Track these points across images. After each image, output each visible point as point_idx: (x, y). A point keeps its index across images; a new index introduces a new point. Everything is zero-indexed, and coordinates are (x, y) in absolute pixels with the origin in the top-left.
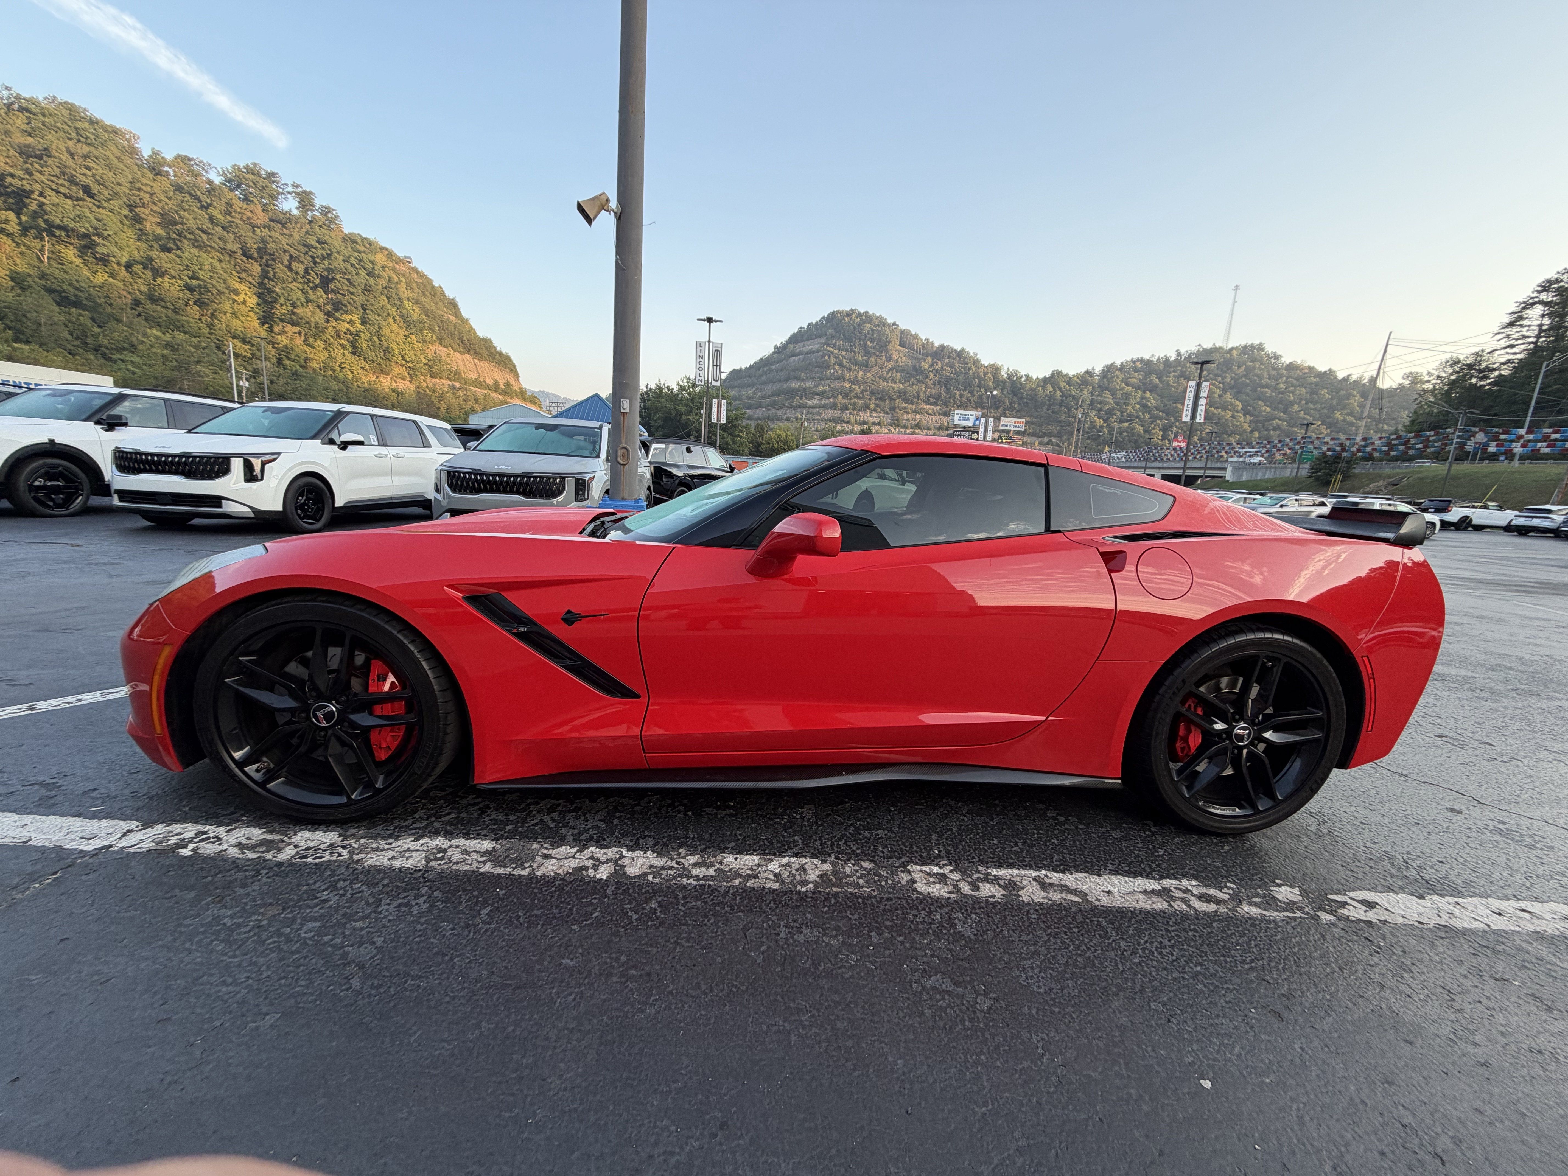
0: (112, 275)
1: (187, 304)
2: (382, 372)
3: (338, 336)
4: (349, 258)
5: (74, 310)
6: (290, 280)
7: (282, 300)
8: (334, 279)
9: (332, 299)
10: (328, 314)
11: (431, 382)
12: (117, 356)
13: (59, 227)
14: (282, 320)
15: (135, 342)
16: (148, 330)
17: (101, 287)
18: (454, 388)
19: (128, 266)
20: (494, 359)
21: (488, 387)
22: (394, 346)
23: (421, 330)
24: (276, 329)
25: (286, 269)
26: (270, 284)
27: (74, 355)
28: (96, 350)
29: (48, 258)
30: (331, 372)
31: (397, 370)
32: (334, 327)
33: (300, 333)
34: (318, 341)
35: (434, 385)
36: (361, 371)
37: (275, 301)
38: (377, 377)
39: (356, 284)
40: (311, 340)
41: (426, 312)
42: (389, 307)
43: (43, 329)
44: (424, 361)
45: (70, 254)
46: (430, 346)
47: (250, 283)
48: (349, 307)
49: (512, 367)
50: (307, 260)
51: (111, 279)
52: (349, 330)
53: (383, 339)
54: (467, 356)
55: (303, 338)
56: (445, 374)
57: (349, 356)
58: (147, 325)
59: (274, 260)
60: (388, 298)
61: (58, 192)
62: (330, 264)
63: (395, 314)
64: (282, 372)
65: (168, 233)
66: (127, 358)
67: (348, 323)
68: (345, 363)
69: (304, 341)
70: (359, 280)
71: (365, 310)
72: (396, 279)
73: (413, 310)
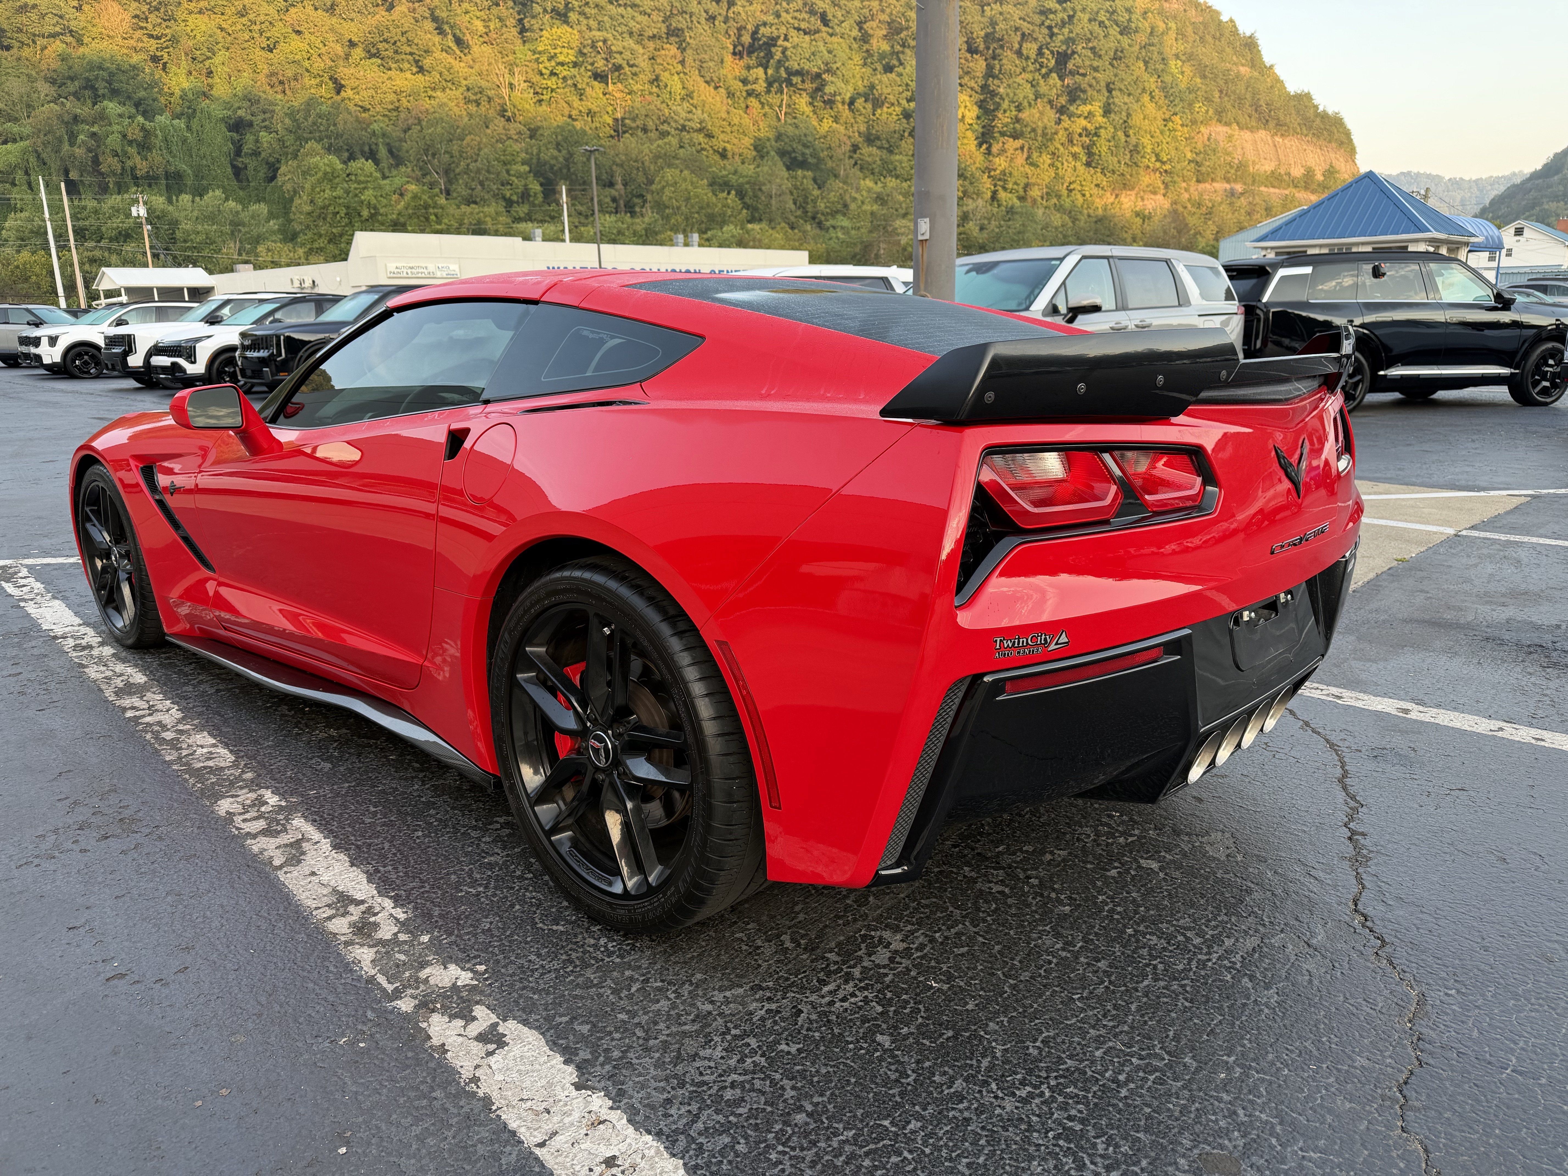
0: (836, 120)
1: (902, 137)
2: (1125, 186)
3: (1071, 141)
4: (1098, 12)
5: (800, 172)
6: (1018, 70)
7: (1005, 105)
8: (1074, 53)
9: (1068, 86)
10: (1062, 110)
11: (1196, 189)
12: (831, 222)
13: (798, 73)
14: (1003, 134)
15: (848, 200)
16: (862, 182)
17: (825, 137)
18: (1232, 193)
19: (852, 103)
20: (1311, 127)
21: (1294, 183)
22: (1146, 141)
23: (1191, 105)
24: (995, 149)
25: (1015, 56)
26: (993, 83)
27: (792, 228)
28: (814, 218)
29: (786, 114)
30: (1055, 200)
31: (1146, 179)
32: (1066, 129)
33: (1022, 148)
34: (1044, 155)
35: (1201, 195)
36: (1095, 191)
37: (998, 106)
38: (1117, 196)
39: (1103, 52)
40: (1035, 155)
41: (1202, 71)
42: (1146, 76)
43: (773, 202)
44: (1189, 155)
45: (802, 102)
46: (1203, 129)
47: (972, 89)
48: (1090, 92)
49: (1343, 138)
50: (1042, 35)
51: (834, 125)
52: (1085, 129)
53: (1131, 132)
54: (1262, 134)
55: (1025, 155)
56: (1220, 173)
57: (1081, 169)
58: (861, 175)
59: (1002, 47)
60: (1146, 63)
61: (799, 29)
62: (1071, 32)
63: (1153, 87)
64: (995, 210)
65: (892, 47)
66: (839, 224)
67: (1086, 118)
68: (1074, 182)
69: (1027, 159)
70: (1107, 46)
71: (1110, 91)
72: (1161, 26)
73: (1182, 73)
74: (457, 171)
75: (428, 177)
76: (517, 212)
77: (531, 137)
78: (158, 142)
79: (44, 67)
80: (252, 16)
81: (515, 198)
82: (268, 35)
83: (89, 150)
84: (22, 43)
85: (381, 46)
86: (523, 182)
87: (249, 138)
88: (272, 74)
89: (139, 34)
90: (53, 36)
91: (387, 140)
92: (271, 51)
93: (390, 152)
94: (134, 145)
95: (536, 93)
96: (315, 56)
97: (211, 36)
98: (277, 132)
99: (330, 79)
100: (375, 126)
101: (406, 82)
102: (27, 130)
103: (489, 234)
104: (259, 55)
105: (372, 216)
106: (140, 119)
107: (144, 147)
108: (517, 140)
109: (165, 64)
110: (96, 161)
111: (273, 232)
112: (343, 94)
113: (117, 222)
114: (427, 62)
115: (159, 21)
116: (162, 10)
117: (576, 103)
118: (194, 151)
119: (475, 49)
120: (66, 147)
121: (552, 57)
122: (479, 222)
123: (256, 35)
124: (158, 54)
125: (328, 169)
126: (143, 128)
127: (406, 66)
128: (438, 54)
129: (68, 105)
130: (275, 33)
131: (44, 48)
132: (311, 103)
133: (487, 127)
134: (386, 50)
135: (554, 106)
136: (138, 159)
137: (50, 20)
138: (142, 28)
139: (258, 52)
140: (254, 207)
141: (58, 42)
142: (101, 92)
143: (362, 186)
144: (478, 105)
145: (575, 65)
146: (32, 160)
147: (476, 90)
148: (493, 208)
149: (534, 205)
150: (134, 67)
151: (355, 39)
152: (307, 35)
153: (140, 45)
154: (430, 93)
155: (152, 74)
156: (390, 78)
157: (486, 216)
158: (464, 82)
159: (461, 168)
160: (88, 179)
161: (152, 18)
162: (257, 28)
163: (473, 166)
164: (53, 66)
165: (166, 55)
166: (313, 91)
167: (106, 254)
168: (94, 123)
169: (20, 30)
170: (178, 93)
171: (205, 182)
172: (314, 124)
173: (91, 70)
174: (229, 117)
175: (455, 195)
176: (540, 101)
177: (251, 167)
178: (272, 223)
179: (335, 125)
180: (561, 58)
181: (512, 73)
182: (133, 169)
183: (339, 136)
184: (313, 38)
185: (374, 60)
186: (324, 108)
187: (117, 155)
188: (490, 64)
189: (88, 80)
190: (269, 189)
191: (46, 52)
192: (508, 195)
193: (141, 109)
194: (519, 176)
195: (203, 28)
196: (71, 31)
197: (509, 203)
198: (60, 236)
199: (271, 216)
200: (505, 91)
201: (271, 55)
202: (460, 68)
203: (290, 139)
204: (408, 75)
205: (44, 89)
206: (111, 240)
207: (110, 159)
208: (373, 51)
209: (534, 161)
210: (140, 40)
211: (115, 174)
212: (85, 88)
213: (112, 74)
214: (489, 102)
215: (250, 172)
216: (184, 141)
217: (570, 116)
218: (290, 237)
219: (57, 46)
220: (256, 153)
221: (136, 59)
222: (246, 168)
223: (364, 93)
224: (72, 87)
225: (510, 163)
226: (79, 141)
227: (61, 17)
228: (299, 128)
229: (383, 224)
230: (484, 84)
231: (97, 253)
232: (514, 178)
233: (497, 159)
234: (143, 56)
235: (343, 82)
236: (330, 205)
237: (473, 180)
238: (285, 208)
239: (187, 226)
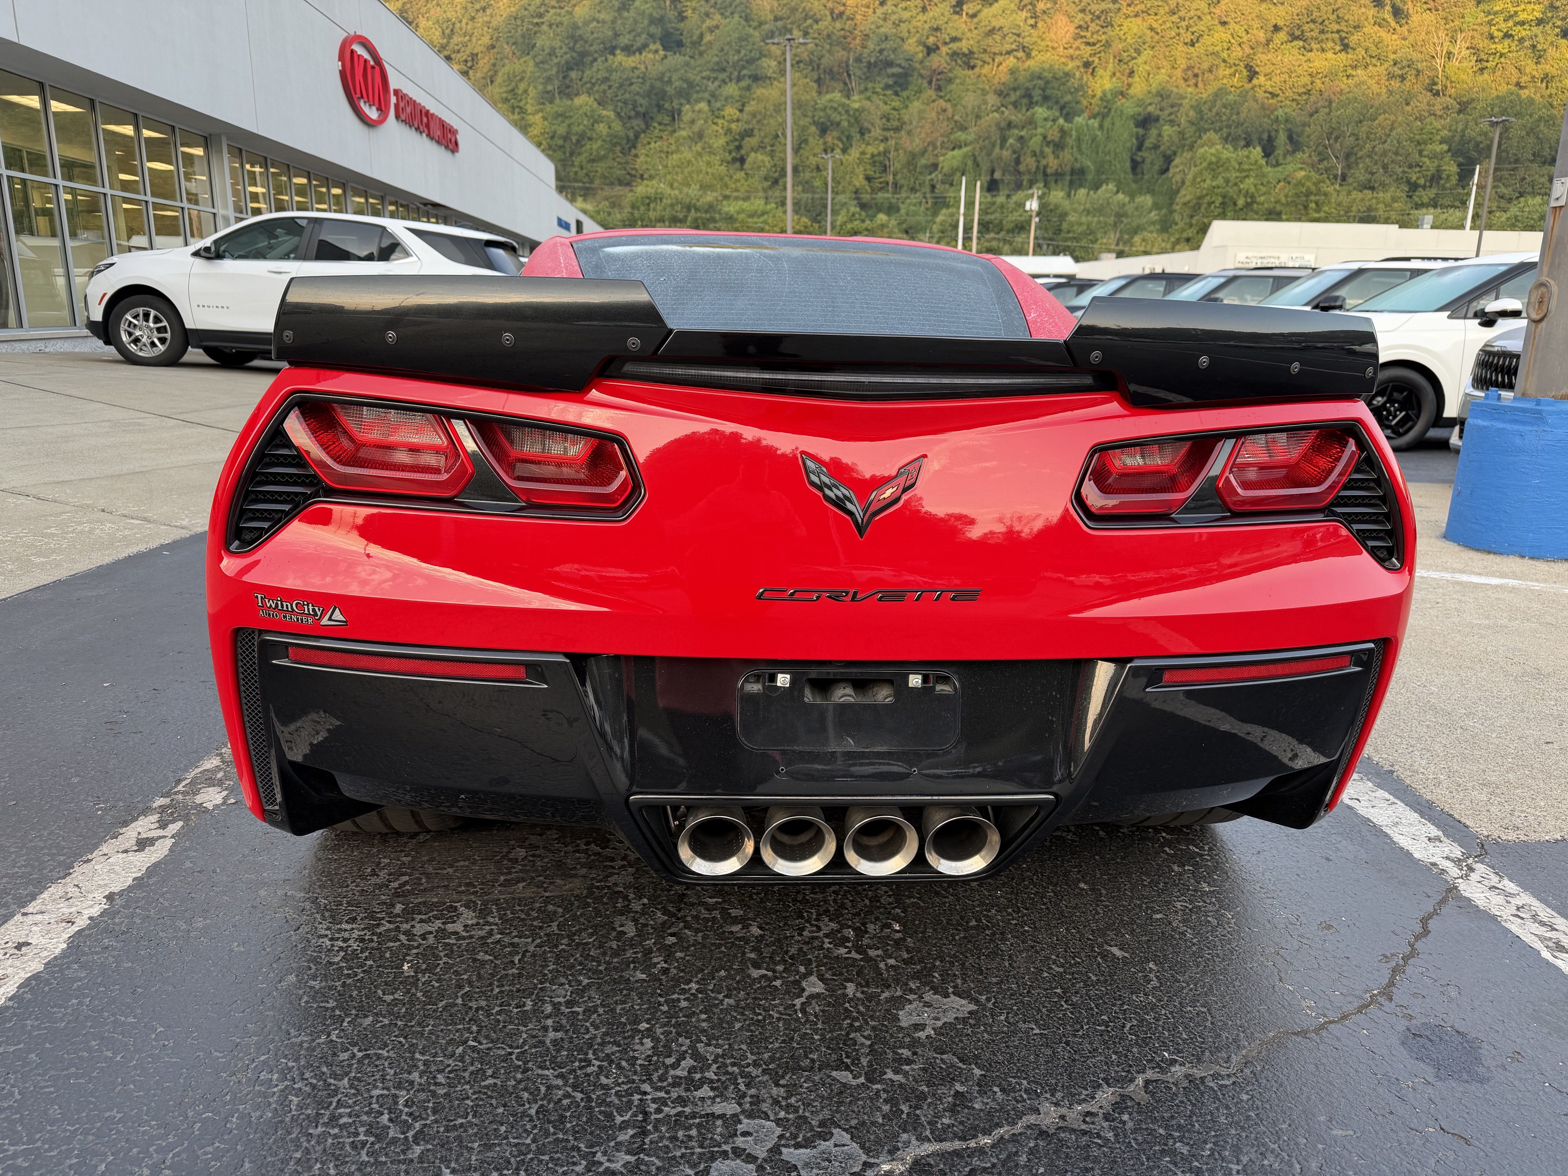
74: (1360, 154)
75: (1325, 163)
76: (1420, 197)
77: (1460, 112)
78: (1070, 141)
79: (996, 81)
80: (1182, 13)
81: (1422, 181)
82: (1194, 29)
83: (1014, 152)
84: (984, 62)
85: (1306, 27)
86: (1436, 163)
87: (1154, 132)
88: (1189, 68)
89: (1077, 43)
90: (1009, 53)
91: (1289, 126)
92: (1193, 45)
93: (1290, 138)
94: (1051, 145)
95: (1480, 61)
96: (1236, 45)
97: (1140, 37)
98: (1179, 125)
99: (1246, 67)
100: (1280, 112)
101: (1326, 63)
102: (971, 137)
103: (1378, 222)
104: (1180, 50)
105: (1248, 205)
106: (1061, 121)
107: (1058, 146)
108: (1441, 117)
109: (1094, 69)
110: (1018, 162)
111: (1153, 223)
112: (1255, 81)
113: (1015, 217)
114: (1353, 40)
115: (1098, 28)
116: (1103, 18)
117: (1530, 67)
118: (1101, 147)
119: (1415, 19)
120: (997, 150)
121: (1511, 17)
122: (1370, 209)
123: (1182, 31)
124: (1091, 59)
125: (1214, 159)
126: (1062, 130)
127: (1330, 44)
128: (1369, 29)
129: (1007, 112)
130: (1201, 26)
131: (1000, 64)
132: (1220, 93)
133: (1408, 104)
134: (1312, 30)
135: (1498, 73)
136: (1051, 158)
137: (1010, 38)
138: (1082, 37)
139: (1181, 47)
140: (1140, 199)
141: (1011, 58)
142: (1035, 99)
143: (1244, 174)
144: (1403, 78)
145: (1540, 22)
146: (970, 163)
147: (1405, 63)
148: (1394, 192)
149: (1444, 188)
150: (1067, 74)
151: (1280, 23)
152: (1232, 25)
153: (1077, 52)
154: (1350, 71)
155: (1081, 79)
156: (1309, 60)
157: (1378, 203)
158: (1393, 56)
159: (1365, 151)
160: (1008, 178)
161: (1093, 27)
162: (1184, 24)
163: (1379, 148)
164: (1003, 80)
165: (1097, 60)
166: (1225, 81)
167: (1001, 244)
168: (1023, 127)
169: (985, 51)
170: (1099, 94)
171: (1103, 177)
172: (1217, 114)
173: (1032, 80)
174: (1139, 114)
175: (1351, 180)
176: (1482, 70)
177: (1148, 161)
178: (1153, 214)
179: (1238, 113)
180: (1522, 16)
181: (1453, 40)
182: (1045, 167)
183: (1239, 124)
184: (1237, 27)
185: (1296, 43)
186: (1231, 97)
187: (1035, 155)
188: (1427, 33)
189: (1027, 89)
190: (1160, 181)
191: (1001, 68)
192: (1414, 179)
193: (1064, 112)
194: (1434, 156)
195: (1135, 30)
196: (1024, 47)
197: (1414, 187)
198: (968, 229)
199: (1156, 206)
200: (1439, 62)
201: (1192, 49)
202: (1391, 40)
203: (1190, 131)
204: (1330, 55)
205: (992, 99)
206: (1008, 231)
207: (1028, 160)
208: (1297, 33)
209: (1457, 139)
210: (1078, 48)
211: (1029, 172)
212: (1024, 97)
213: (1047, 82)
214: (1417, 76)
215: (1146, 166)
216: (1094, 139)
217: (1518, 84)
218: (1165, 226)
219: (1011, 61)
220: (1156, 147)
221: (1071, 65)
222: (1143, 162)
223: (1277, 79)
224: (1013, 97)
225: (1425, 143)
226: (1008, 144)
227: (1018, 35)
228: (1202, 119)
229: (1256, 213)
230: (1415, 56)
231: (994, 244)
232: (1426, 160)
233: (1411, 140)
234: (1078, 63)
235: (1257, 69)
236: (1207, 195)
237: (1376, 163)
238: (1171, 199)
239: (1072, 218)
